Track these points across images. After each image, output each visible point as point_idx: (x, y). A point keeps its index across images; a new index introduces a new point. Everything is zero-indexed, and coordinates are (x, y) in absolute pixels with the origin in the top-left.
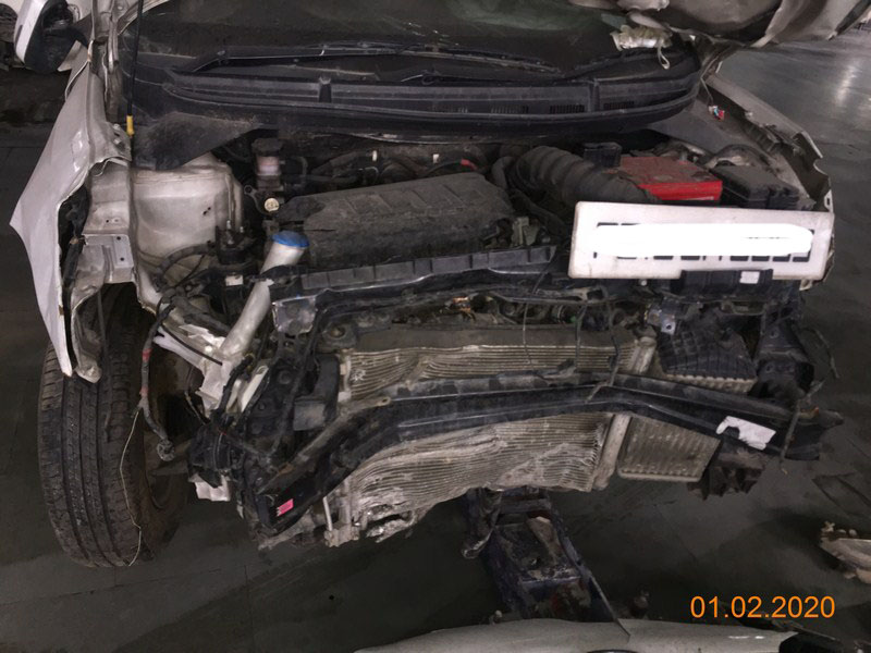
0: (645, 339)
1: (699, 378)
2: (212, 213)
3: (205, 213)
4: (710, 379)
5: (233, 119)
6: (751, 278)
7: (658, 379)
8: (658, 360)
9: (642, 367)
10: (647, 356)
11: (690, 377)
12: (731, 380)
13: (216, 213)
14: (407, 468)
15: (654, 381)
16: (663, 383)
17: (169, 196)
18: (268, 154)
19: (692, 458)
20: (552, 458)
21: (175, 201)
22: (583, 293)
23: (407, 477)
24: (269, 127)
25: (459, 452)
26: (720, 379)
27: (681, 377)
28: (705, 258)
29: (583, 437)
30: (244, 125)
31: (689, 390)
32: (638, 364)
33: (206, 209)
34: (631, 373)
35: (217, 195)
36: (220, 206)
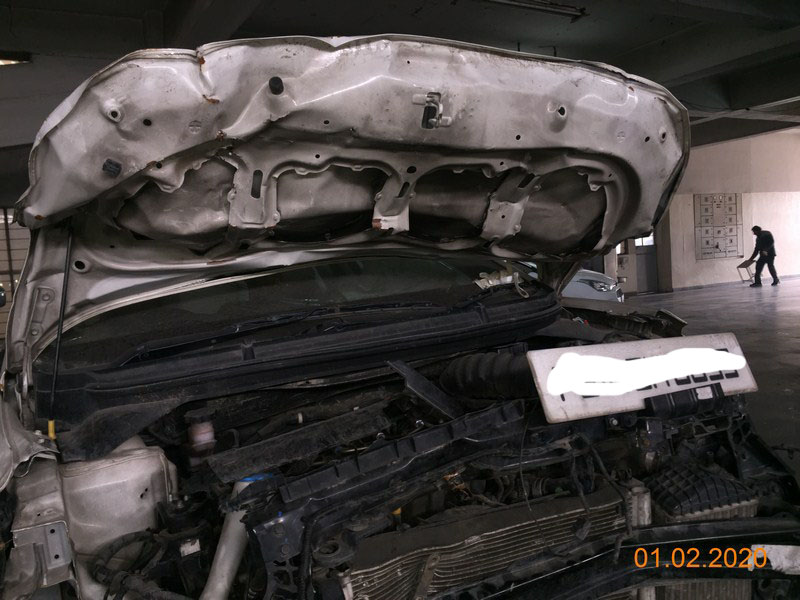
0: (636, 490)
1: (707, 511)
2: (149, 494)
3: (142, 496)
4: (717, 509)
5: (161, 399)
6: (706, 394)
7: (668, 525)
8: (658, 507)
9: (646, 520)
10: (646, 505)
11: (698, 513)
12: (736, 505)
13: (153, 493)
15: (666, 528)
16: (675, 527)
17: (102, 485)
18: (202, 420)
21: (109, 489)
22: (565, 443)
24: (199, 397)
26: (726, 507)
27: (689, 516)
28: (655, 386)
30: (172, 401)
31: (703, 527)
32: (641, 518)
33: (142, 491)
34: (639, 527)
35: (153, 475)
36: (157, 487)
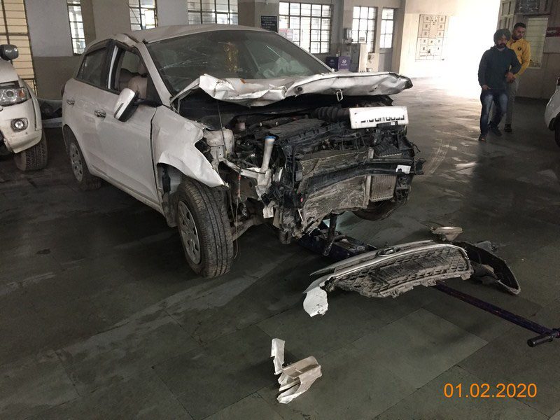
0: (370, 149)
1: (388, 156)
4: (391, 155)
7: (377, 158)
8: (375, 154)
10: (372, 153)
11: (385, 156)
12: (396, 155)
14: (317, 202)
15: (376, 160)
19: (390, 188)
20: (352, 196)
22: (355, 134)
23: (317, 204)
25: (329, 195)
26: (393, 155)
27: (383, 156)
29: (359, 187)
30: (232, 115)
32: (371, 156)
